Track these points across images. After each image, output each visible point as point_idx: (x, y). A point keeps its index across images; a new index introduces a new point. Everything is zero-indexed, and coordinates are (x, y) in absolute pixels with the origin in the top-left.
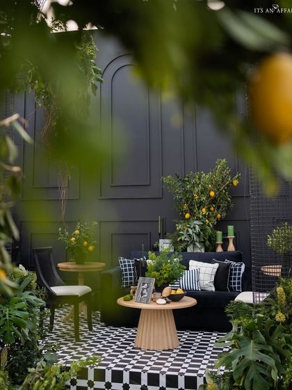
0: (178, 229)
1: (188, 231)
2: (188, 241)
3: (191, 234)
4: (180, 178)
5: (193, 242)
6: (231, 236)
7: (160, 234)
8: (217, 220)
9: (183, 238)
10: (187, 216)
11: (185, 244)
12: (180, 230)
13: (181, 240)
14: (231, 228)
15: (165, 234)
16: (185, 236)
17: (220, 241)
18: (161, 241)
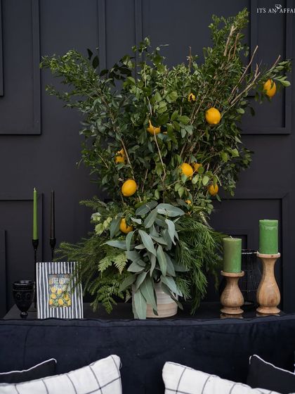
0: (99, 230)
1: (136, 240)
2: (137, 276)
3: (151, 248)
4: (102, 67)
5: (156, 279)
6: (270, 252)
7: (35, 243)
8: (213, 198)
9: (120, 262)
10: (129, 187)
11: (127, 282)
12: (106, 235)
13: (112, 269)
14: (270, 226)
15: (54, 244)
16: (129, 255)
17: (235, 270)
18: (42, 268)
